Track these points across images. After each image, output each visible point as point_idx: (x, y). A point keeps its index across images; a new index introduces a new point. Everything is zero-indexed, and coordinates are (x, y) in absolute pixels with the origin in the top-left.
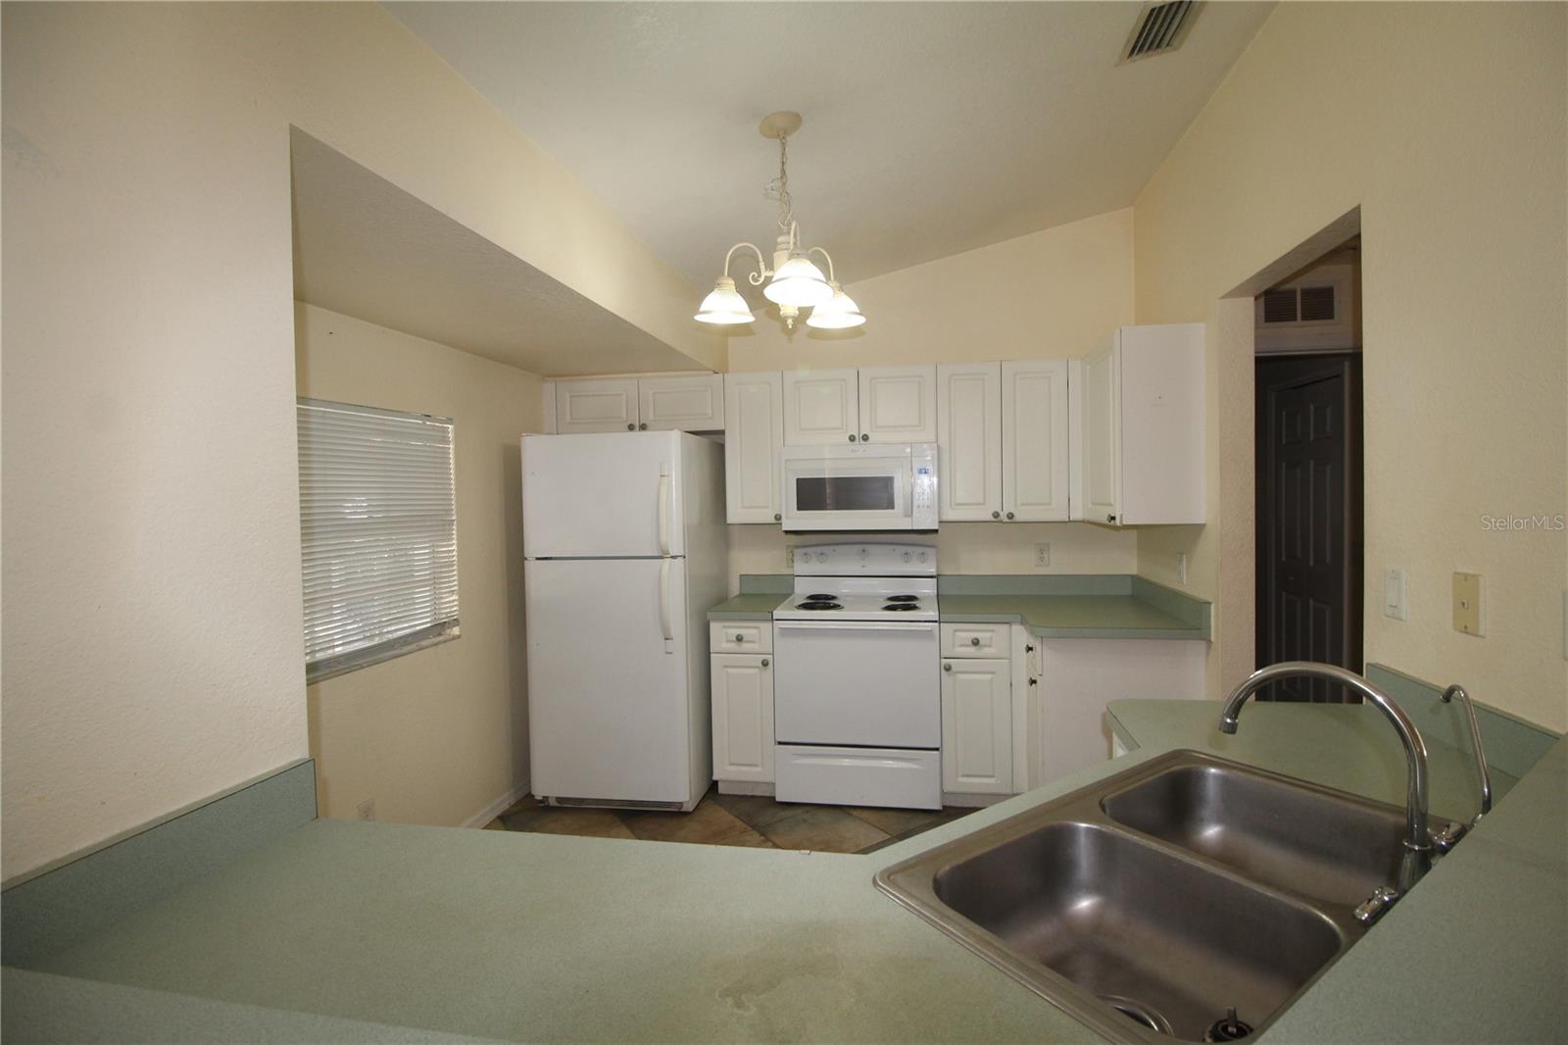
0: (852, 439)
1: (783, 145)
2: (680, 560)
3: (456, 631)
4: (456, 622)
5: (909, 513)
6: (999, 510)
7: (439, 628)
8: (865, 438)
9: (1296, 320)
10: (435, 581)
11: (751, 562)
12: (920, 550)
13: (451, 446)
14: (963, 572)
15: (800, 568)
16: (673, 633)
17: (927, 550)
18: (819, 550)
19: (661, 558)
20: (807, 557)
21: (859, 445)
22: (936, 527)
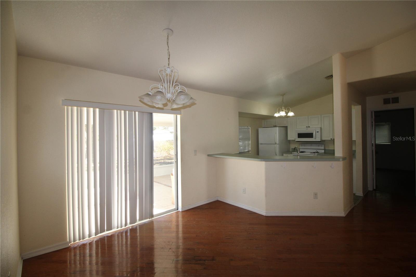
0: (307, 127)
1: (283, 97)
2: (278, 145)
3: (250, 152)
4: (250, 151)
5: (316, 139)
6: (332, 138)
7: (248, 151)
8: (309, 127)
9: (390, 103)
10: (248, 146)
11: (293, 146)
12: (321, 145)
13: (250, 130)
14: (330, 149)
15: (301, 147)
16: (277, 154)
17: (322, 145)
18: (304, 144)
19: (275, 144)
20: (302, 146)
21: (308, 128)
22: (320, 141)
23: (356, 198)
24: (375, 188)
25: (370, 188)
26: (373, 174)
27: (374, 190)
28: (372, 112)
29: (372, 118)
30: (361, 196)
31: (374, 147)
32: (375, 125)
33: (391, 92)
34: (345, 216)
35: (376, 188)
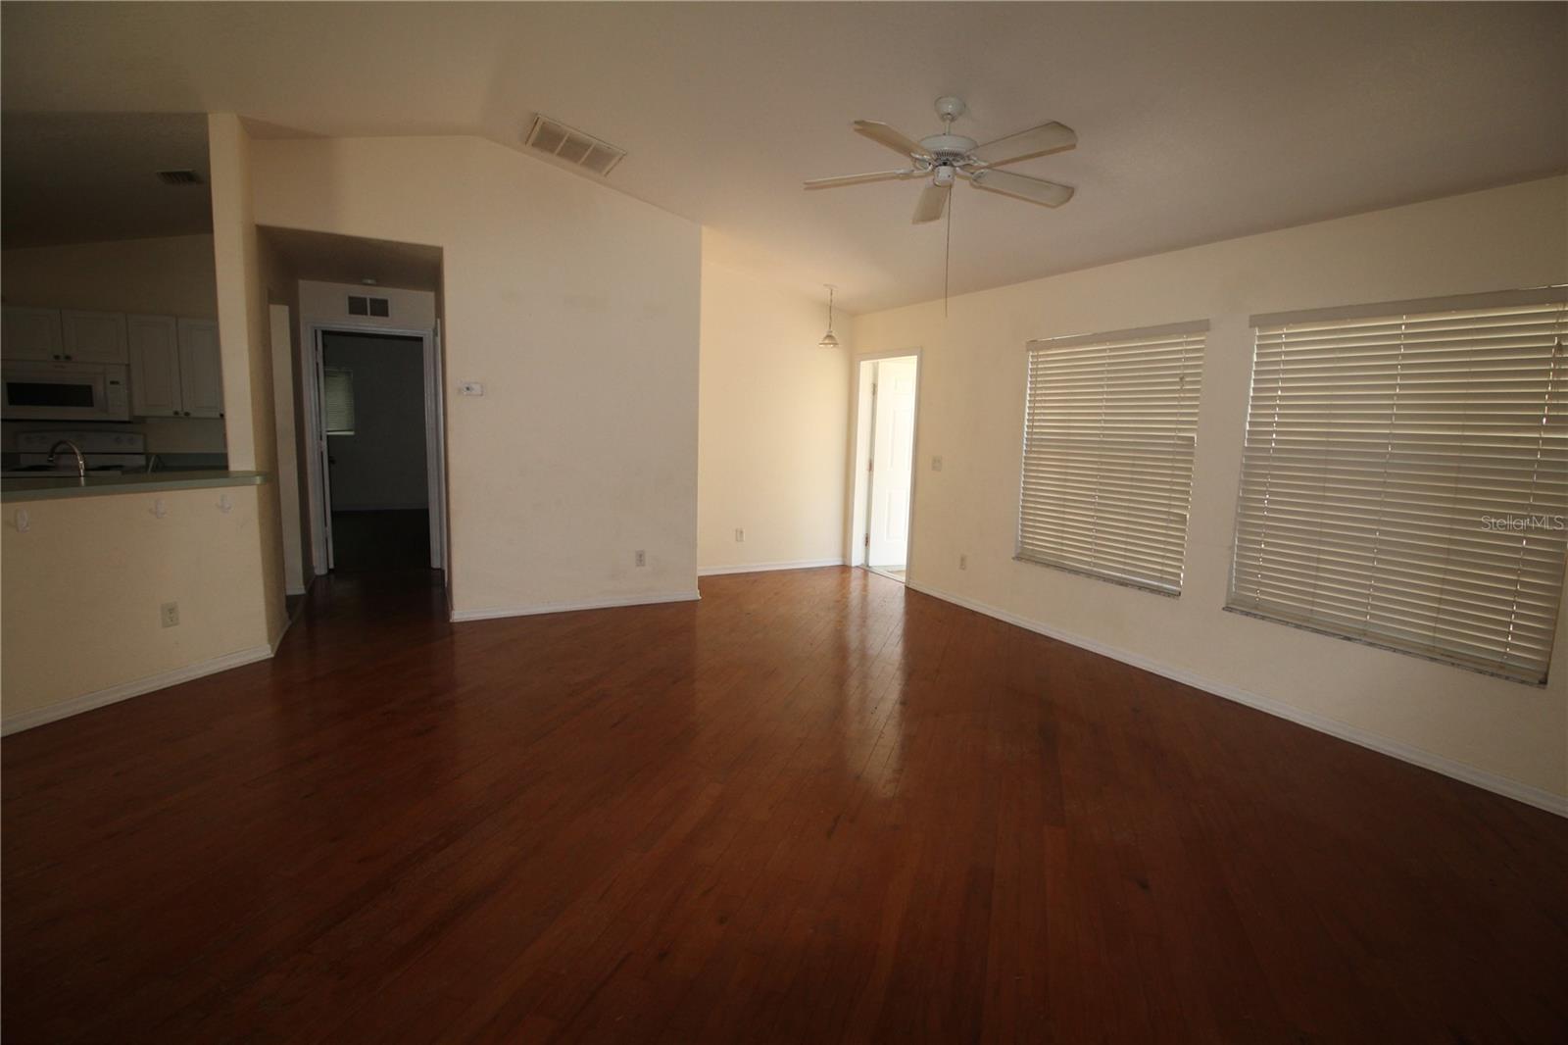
0: (57, 357)
5: (106, 410)
6: (179, 410)
8: (68, 358)
9: (367, 314)
12: (127, 435)
21: (63, 363)
22: (127, 419)
23: (291, 602)
24: (332, 566)
25: (320, 569)
26: (326, 525)
27: (330, 571)
28: (316, 331)
29: (316, 349)
30: (303, 595)
31: (324, 443)
32: (326, 374)
33: (369, 281)
34: (272, 656)
35: (335, 565)
